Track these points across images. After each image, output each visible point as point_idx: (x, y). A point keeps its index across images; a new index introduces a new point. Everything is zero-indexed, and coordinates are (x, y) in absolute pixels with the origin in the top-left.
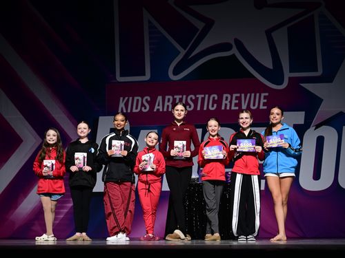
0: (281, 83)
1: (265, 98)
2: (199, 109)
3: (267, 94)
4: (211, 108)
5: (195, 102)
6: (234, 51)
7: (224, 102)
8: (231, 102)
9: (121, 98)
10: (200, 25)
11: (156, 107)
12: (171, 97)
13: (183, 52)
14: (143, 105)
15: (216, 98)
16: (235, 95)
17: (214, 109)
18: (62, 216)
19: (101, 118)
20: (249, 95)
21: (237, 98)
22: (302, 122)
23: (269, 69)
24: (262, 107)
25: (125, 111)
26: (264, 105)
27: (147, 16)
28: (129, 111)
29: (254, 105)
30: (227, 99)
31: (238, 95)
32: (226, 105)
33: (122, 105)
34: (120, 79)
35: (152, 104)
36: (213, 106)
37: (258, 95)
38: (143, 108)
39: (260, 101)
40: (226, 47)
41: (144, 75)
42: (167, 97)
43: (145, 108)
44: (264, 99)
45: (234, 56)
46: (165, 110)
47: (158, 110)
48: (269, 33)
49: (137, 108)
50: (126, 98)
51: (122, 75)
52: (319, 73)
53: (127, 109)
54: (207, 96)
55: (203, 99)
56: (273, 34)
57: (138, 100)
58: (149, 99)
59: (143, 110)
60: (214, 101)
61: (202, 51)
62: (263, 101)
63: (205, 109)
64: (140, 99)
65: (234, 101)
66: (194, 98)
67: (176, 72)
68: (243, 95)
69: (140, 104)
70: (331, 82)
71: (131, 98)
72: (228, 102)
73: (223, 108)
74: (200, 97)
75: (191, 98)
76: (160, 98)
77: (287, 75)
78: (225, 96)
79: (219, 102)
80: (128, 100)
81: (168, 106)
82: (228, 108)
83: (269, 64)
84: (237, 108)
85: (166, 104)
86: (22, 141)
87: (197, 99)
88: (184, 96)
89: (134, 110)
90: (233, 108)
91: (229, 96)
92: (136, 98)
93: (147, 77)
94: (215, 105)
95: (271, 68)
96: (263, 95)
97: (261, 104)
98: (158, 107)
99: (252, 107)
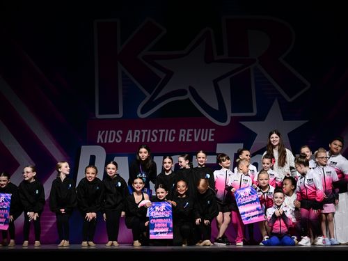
0: (225, 121)
1: (213, 132)
2: (161, 141)
3: (214, 130)
4: (170, 140)
5: (158, 135)
6: (189, 96)
7: (181, 135)
8: (186, 136)
9: (100, 132)
10: (162, 75)
11: (127, 139)
12: (139, 131)
13: (149, 96)
14: (116, 137)
15: (174, 132)
16: (189, 130)
17: (173, 140)
18: (51, 226)
19: (83, 147)
20: (200, 130)
21: (191, 132)
23: (215, 110)
24: (210, 140)
25: (102, 142)
26: (212, 137)
27: (121, 68)
28: (105, 142)
29: (204, 138)
30: (183, 133)
31: (192, 130)
32: (182, 138)
33: (100, 137)
34: (98, 116)
35: (124, 136)
36: (172, 139)
37: (207, 130)
38: (117, 140)
39: (207, 136)
40: (183, 92)
41: (118, 113)
42: (136, 131)
43: (119, 140)
45: (188, 99)
46: (134, 141)
47: (129, 141)
48: (215, 82)
49: (112, 140)
50: (103, 132)
51: (100, 114)
52: (254, 114)
53: (104, 141)
54: (167, 131)
55: (164, 133)
56: (220, 83)
57: (112, 134)
58: (121, 132)
59: (117, 141)
60: (173, 135)
61: (164, 96)
62: (211, 135)
63: (166, 140)
64: (114, 132)
65: (189, 135)
66: (157, 132)
67: (143, 112)
68: (195, 130)
69: (114, 137)
70: (264, 120)
71: (107, 132)
72: (183, 136)
73: (180, 140)
74: (162, 131)
75: (155, 133)
76: (130, 132)
77: (230, 115)
78: (181, 130)
79: (177, 135)
80: (105, 133)
81: (137, 138)
82: (184, 140)
83: (215, 106)
84: (191, 140)
85: (135, 136)
86: (19, 165)
87: (160, 133)
88: (150, 131)
89: (110, 141)
90: (188, 140)
91: (184, 131)
92: (111, 132)
93: (120, 115)
94: (174, 138)
95: (218, 109)
96: (211, 130)
97: (210, 137)
98: (129, 139)
99: (202, 140)
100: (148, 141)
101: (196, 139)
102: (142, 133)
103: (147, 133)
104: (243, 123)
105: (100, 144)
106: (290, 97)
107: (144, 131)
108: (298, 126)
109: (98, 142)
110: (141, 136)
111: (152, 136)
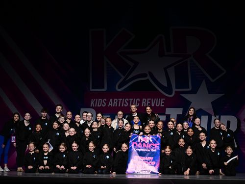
0: (171, 94)
3: (164, 99)
6: (148, 77)
7: (143, 102)
8: (146, 103)
9: (92, 100)
10: (132, 64)
11: (109, 104)
12: (117, 100)
13: (123, 77)
14: (103, 103)
15: (139, 100)
16: (148, 99)
19: (81, 109)
20: (155, 99)
22: (181, 113)
24: (161, 105)
26: (163, 104)
31: (150, 99)
32: (144, 104)
33: (92, 103)
34: (91, 90)
35: (107, 103)
37: (160, 99)
39: (160, 103)
40: (145, 75)
42: (115, 100)
44: (163, 101)
45: (148, 80)
46: (114, 106)
47: (110, 106)
48: (165, 69)
49: (100, 105)
50: (95, 100)
51: (93, 88)
52: (190, 89)
53: (95, 105)
54: (134, 99)
55: (133, 101)
56: (167, 69)
57: (100, 101)
58: (106, 100)
59: (103, 106)
60: (138, 102)
62: (162, 102)
65: (148, 102)
67: (119, 87)
68: (152, 99)
69: (101, 103)
70: (196, 94)
71: (97, 100)
74: (131, 99)
75: (127, 100)
76: (111, 100)
77: (174, 90)
78: (143, 99)
79: (140, 102)
85: (114, 103)
87: (130, 101)
88: (123, 99)
89: (98, 106)
91: (145, 100)
92: (99, 100)
93: (105, 89)
94: (139, 104)
95: (166, 86)
96: (162, 99)
97: (161, 104)
98: (110, 104)
99: (157, 105)
100: (122, 105)
101: (153, 105)
102: (118, 101)
103: (122, 101)
104: (183, 95)
105: (92, 107)
106: (213, 79)
107: (120, 100)
108: (218, 97)
109: (91, 106)
110: (118, 103)
111: (125, 103)
